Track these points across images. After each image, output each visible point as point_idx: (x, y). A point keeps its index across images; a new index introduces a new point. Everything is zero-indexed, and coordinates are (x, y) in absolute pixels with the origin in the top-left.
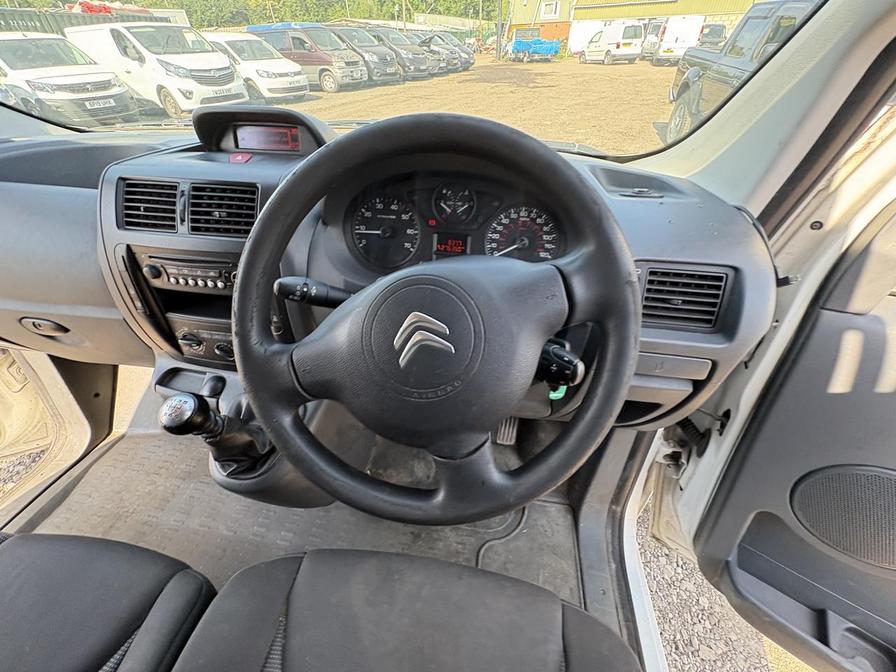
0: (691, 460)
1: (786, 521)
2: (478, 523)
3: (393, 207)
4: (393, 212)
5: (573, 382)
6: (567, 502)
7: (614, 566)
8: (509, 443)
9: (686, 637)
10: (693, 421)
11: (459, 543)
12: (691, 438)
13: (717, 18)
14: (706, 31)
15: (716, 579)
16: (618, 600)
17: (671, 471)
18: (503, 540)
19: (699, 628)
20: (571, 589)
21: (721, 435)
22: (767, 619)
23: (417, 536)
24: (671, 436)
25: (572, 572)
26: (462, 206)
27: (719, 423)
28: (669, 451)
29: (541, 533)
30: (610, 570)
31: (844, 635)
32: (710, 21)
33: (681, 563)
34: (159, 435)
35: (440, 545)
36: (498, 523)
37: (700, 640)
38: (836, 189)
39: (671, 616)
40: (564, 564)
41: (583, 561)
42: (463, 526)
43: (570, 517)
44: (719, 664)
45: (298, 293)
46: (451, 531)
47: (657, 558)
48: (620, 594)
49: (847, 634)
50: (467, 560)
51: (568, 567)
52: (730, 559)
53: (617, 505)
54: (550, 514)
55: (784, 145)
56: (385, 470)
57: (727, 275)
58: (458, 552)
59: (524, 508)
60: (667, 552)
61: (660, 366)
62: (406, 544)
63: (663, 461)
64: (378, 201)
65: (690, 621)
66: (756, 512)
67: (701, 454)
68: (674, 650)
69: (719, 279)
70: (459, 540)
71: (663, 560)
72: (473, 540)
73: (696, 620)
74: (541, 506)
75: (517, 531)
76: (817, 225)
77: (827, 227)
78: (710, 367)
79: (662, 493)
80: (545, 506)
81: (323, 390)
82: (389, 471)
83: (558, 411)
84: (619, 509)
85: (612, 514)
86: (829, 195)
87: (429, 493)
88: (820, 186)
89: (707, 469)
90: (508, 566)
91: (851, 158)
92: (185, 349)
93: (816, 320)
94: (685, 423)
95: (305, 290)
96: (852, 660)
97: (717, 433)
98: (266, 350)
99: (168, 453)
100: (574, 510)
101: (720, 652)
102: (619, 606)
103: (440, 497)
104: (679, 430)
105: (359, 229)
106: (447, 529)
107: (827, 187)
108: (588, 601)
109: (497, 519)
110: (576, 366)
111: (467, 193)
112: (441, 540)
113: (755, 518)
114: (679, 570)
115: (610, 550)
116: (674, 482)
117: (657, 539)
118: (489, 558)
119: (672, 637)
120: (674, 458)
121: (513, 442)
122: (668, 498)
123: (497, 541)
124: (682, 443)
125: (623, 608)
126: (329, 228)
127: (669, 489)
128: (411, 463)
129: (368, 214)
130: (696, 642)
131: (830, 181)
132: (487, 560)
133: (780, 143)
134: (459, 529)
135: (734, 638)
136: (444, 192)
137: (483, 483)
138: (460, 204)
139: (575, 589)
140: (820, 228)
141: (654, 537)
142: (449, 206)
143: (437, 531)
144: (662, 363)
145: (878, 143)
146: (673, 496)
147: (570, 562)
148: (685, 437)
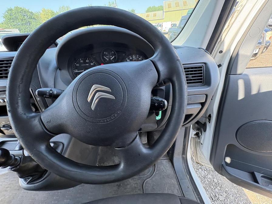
0: (202, 134)
1: (237, 146)
2: (141, 174)
3: (87, 61)
4: (87, 63)
5: (164, 108)
6: (168, 158)
7: (188, 176)
8: (145, 143)
9: (214, 194)
10: (200, 121)
11: (135, 184)
12: (201, 127)
13: (174, 22)
14: (172, 25)
15: (220, 171)
16: (193, 188)
17: (197, 139)
18: (150, 178)
19: (217, 190)
20: (177, 190)
21: (210, 123)
22: (240, 181)
23: (119, 186)
24: (194, 128)
25: (176, 183)
26: (112, 57)
27: (208, 119)
28: (195, 133)
29: (162, 172)
30: (188, 178)
31: (261, 179)
32: (173, 23)
33: (205, 169)
34: (7, 173)
35: (129, 186)
36: (147, 172)
37: (218, 194)
38: (223, 40)
39: (208, 188)
40: (173, 181)
41: (179, 178)
42: (135, 177)
43: (170, 163)
44: (226, 200)
45: (48, 94)
46: (132, 180)
47: (198, 170)
48: (193, 186)
49: (262, 178)
50: (140, 190)
51: (174, 181)
52: (223, 163)
53: (184, 155)
54: (163, 164)
55: (208, 26)
56: (104, 163)
57: (203, 66)
58: (136, 188)
59: (155, 165)
60: (201, 167)
61: (190, 100)
62: (116, 190)
63: (194, 137)
64: (81, 60)
65: (213, 188)
66: (227, 145)
67: (205, 131)
68: (212, 200)
69: (201, 67)
70: (135, 183)
71: (200, 170)
72: (139, 181)
73: (215, 187)
74: (160, 162)
75: (155, 173)
76: (221, 52)
77: (224, 51)
78: (205, 97)
79: (196, 148)
80: (162, 162)
81: (59, 130)
82: (105, 163)
83: (159, 125)
84: (185, 156)
85: (183, 158)
86: (222, 42)
87: (117, 166)
88: (219, 40)
89: (208, 136)
90: (154, 187)
91: (225, 31)
92: (5, 132)
93: (229, 78)
94: (198, 123)
95: (51, 92)
96: (268, 187)
97: (208, 123)
98: (27, 117)
99: (11, 180)
100: (171, 160)
101: (225, 196)
102: (194, 191)
103: (122, 166)
104: (196, 125)
105: (75, 71)
106: (130, 180)
107: (221, 40)
108: (184, 192)
109: (147, 171)
110: (164, 102)
111: (113, 52)
112: (129, 185)
113: (227, 147)
114: (206, 172)
115: (186, 171)
116: (199, 142)
117: (198, 163)
118: (147, 186)
119: (210, 196)
120: (197, 134)
121: (147, 142)
122: (198, 148)
123: (149, 179)
124: (198, 129)
125: (195, 191)
126: (62, 71)
127: (197, 145)
128: (113, 158)
129: (78, 65)
130: (217, 195)
131: (221, 38)
132: (146, 187)
133: (207, 26)
134: (134, 178)
135: (227, 190)
136: (105, 53)
137: (139, 155)
138: (111, 57)
139: (178, 189)
140: (222, 52)
141: (197, 163)
142: (107, 58)
143: (126, 181)
144: (191, 99)
145: (231, 25)
146: (199, 147)
147: (174, 179)
148: (199, 127)
